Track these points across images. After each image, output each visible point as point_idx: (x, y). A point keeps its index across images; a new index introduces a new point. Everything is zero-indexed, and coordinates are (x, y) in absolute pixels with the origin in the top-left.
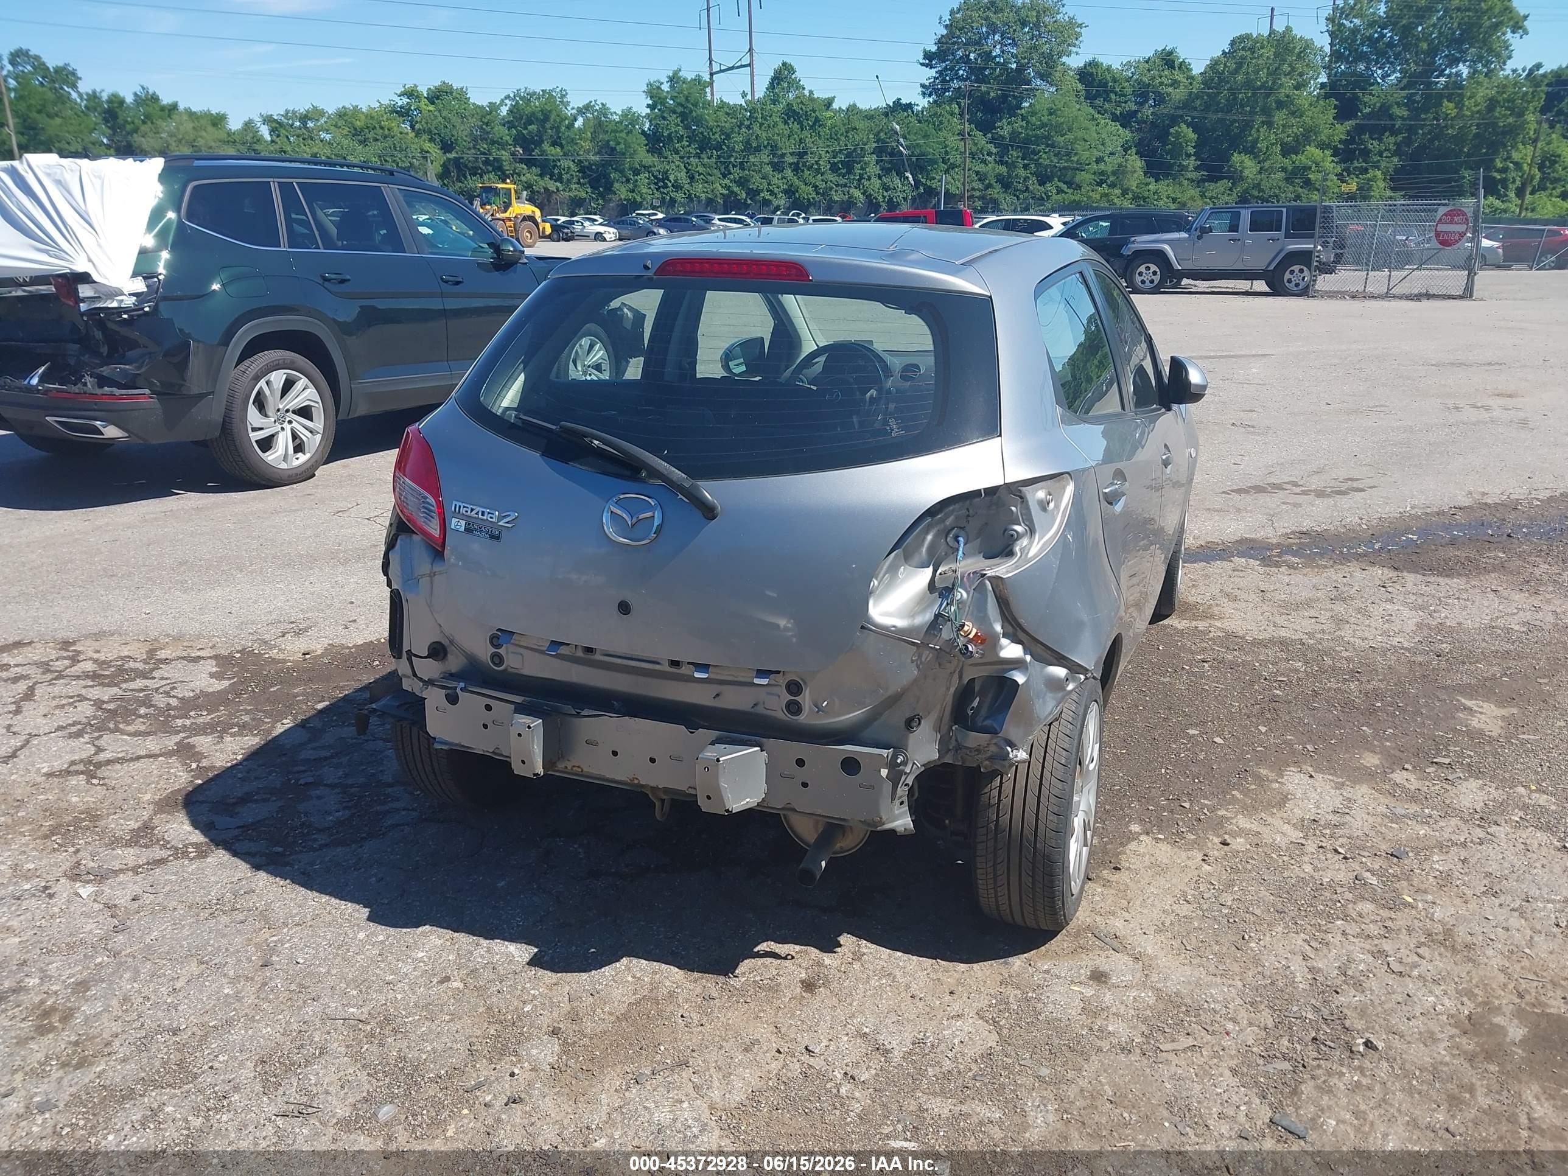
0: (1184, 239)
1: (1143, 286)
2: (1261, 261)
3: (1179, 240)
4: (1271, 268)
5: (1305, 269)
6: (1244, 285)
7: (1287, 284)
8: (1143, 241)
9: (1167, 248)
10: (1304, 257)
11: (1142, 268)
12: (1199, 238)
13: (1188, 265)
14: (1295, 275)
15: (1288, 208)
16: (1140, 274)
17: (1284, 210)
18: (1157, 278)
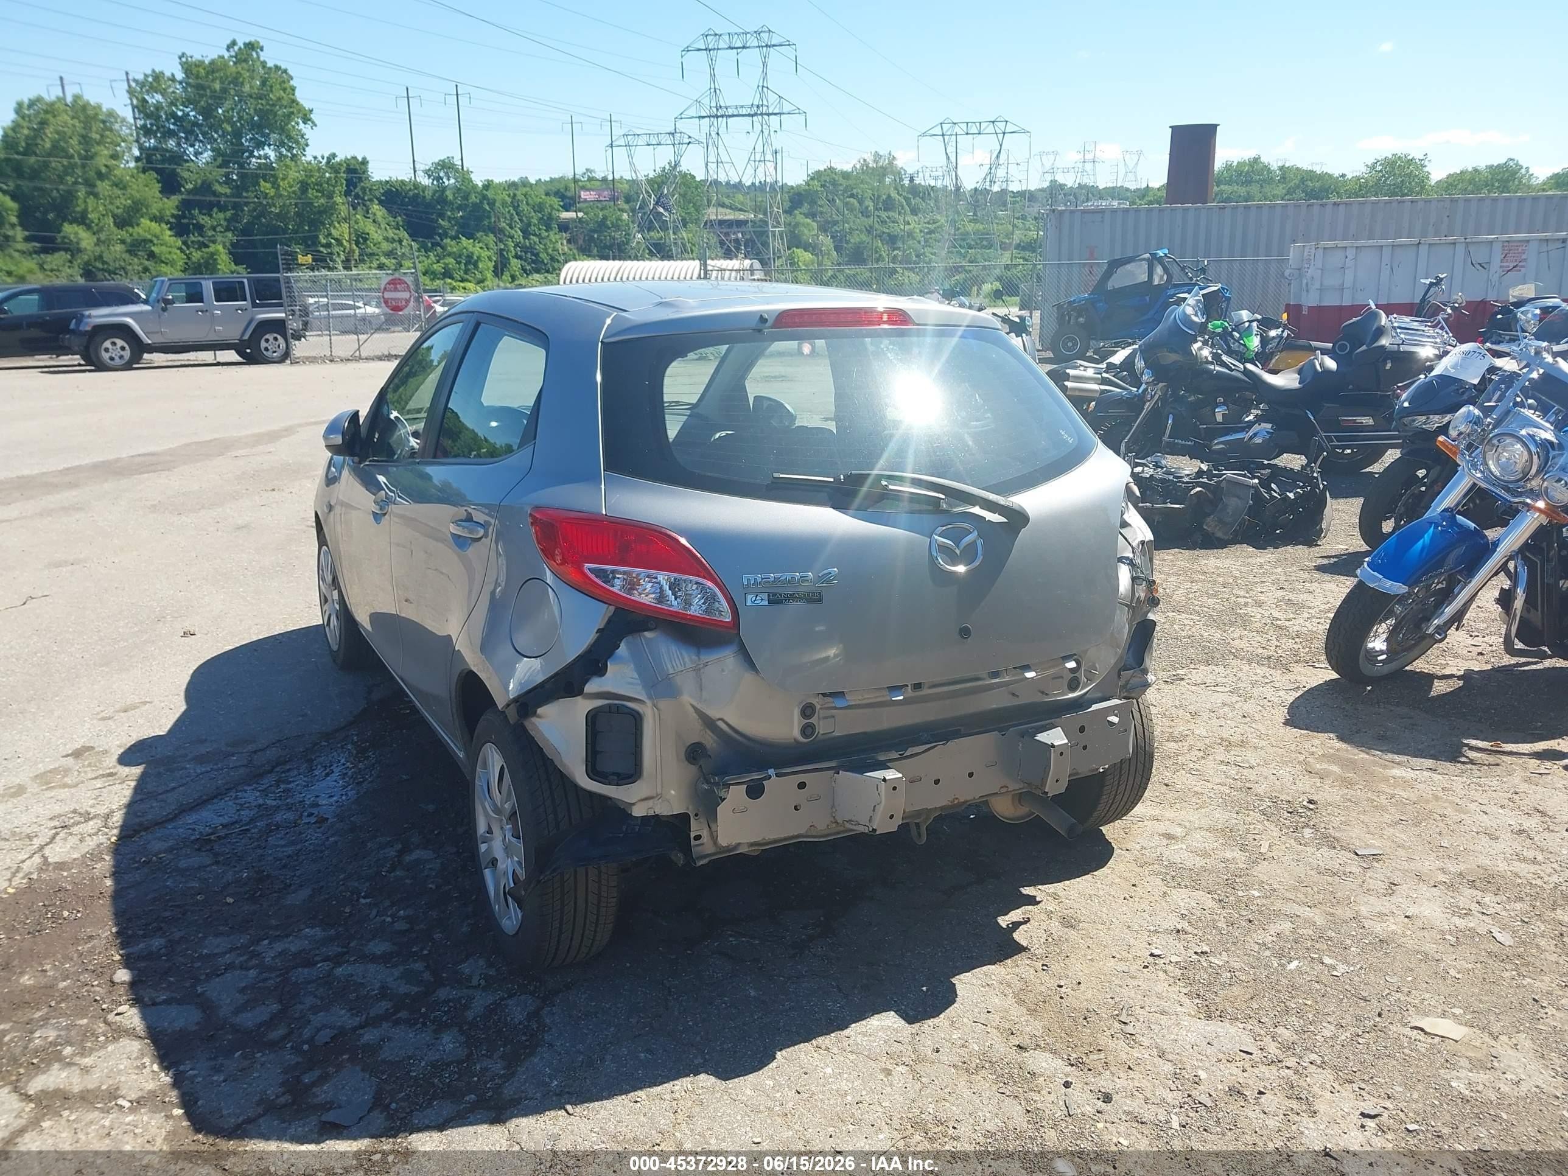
0: (147, 312)
1: (112, 362)
2: (234, 332)
3: (141, 313)
4: (246, 337)
5: (279, 337)
6: (207, 356)
7: (265, 353)
8: (100, 315)
9: (129, 321)
10: (278, 326)
11: (107, 344)
12: (164, 310)
13: (158, 339)
14: (271, 343)
15: (249, 279)
16: (107, 350)
17: (245, 281)
18: (127, 354)
